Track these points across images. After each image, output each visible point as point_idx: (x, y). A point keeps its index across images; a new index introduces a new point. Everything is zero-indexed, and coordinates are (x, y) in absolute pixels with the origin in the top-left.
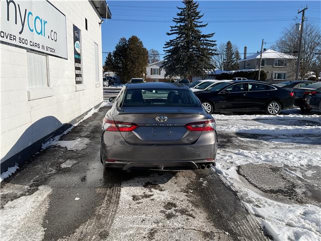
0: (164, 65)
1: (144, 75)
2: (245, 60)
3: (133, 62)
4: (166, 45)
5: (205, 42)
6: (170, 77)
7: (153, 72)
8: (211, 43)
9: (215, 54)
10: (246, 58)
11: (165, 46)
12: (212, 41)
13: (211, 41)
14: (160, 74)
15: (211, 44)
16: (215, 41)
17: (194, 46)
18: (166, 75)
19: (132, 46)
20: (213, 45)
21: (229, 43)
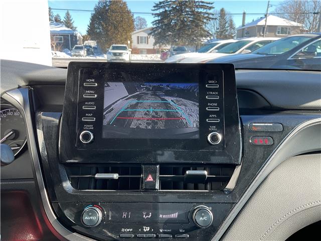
0: (152, 31)
1: (129, 42)
2: (244, 27)
3: (116, 28)
4: (154, 7)
5: (200, 4)
6: (160, 46)
7: (140, 40)
8: (208, 5)
9: (213, 19)
10: (244, 26)
11: (154, 9)
12: (209, 3)
13: (207, 3)
14: (148, 43)
15: (208, 7)
16: (212, 4)
17: (187, 10)
18: (155, 44)
19: (114, 7)
20: (210, 8)
21: (222, 10)
